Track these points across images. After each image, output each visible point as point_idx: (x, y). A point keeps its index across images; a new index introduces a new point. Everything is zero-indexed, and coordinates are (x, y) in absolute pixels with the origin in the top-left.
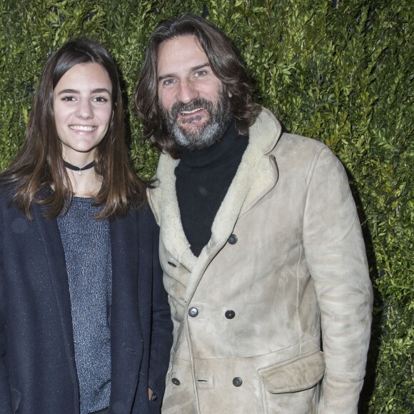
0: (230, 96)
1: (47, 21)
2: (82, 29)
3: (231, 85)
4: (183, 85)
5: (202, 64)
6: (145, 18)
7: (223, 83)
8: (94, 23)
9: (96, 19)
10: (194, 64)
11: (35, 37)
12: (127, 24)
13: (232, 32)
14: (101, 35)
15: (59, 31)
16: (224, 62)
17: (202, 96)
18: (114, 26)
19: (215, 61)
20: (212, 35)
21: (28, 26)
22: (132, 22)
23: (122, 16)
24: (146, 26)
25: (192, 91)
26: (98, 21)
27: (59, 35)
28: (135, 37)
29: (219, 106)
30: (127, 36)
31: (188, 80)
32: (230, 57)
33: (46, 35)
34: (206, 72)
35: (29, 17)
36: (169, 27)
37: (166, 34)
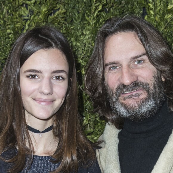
0: (163, 80)
1: (19, 14)
2: (47, 22)
3: (165, 72)
4: (125, 70)
5: (141, 54)
6: (97, 16)
7: (158, 69)
8: (56, 18)
9: (58, 15)
10: (134, 54)
11: (9, 26)
12: (83, 19)
13: (165, 28)
14: (62, 27)
15: (28, 22)
16: (158, 53)
17: (140, 79)
18: (72, 20)
19: (151, 52)
20: (149, 32)
21: (4, 17)
22: (87, 18)
23: (79, 13)
24: (98, 21)
25: (132, 75)
26: (60, 16)
27: (29, 25)
28: (89, 30)
29: (154, 87)
30: (83, 28)
31: (129, 67)
32: (163, 49)
33: (18, 25)
34: (144, 61)
35: (5, 11)
36: (113, 24)
37: (111, 30)
